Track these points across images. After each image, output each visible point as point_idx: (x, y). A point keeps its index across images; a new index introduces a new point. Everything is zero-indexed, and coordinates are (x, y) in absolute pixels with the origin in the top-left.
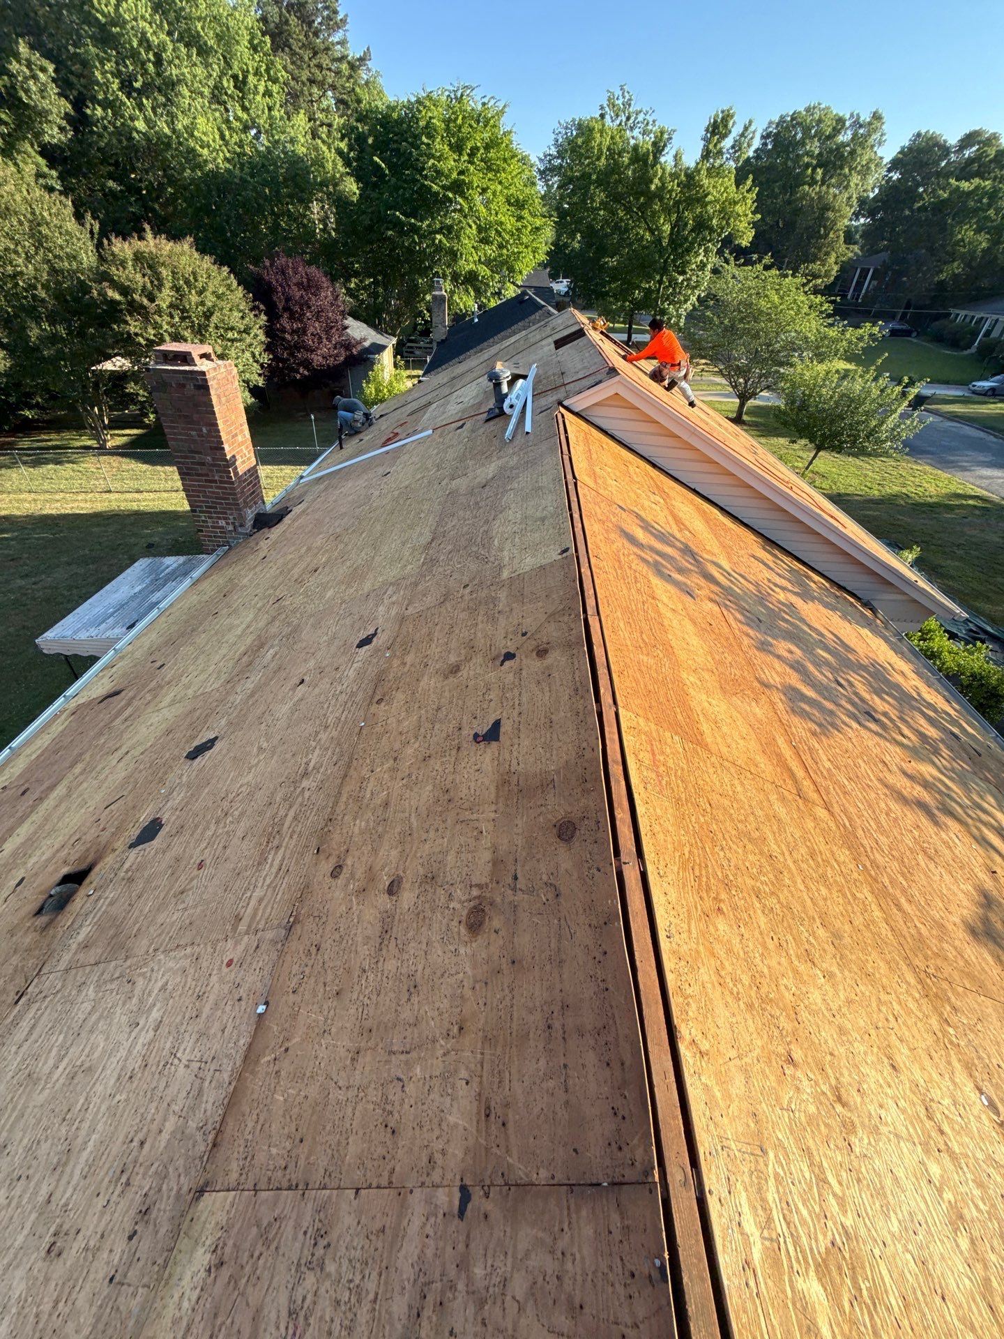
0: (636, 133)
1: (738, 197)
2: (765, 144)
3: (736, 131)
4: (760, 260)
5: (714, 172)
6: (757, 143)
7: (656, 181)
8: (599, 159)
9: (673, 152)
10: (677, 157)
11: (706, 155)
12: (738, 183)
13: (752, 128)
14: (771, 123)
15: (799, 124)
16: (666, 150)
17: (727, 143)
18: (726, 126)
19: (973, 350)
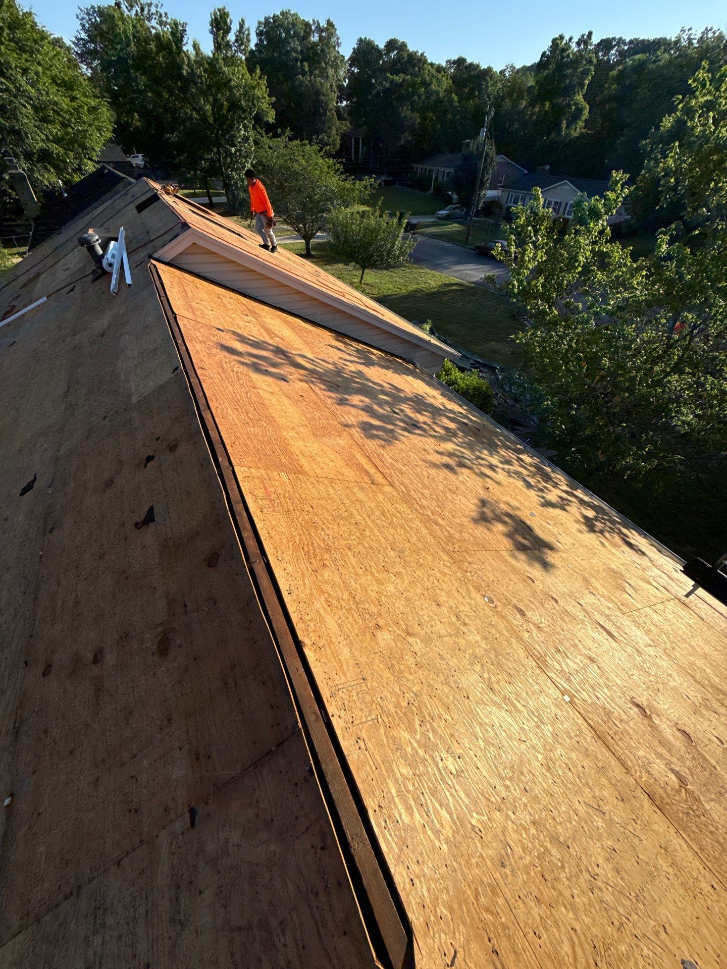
0: (154, 23)
1: (254, 83)
2: (261, 40)
3: (235, 27)
4: (283, 133)
5: (231, 61)
6: (254, 40)
7: (185, 67)
8: (128, 45)
9: (191, 43)
10: (195, 46)
11: (218, 46)
12: (251, 71)
13: (246, 26)
14: (260, 23)
15: (281, 26)
16: (185, 40)
17: (231, 37)
18: (225, 23)
19: (431, 191)
